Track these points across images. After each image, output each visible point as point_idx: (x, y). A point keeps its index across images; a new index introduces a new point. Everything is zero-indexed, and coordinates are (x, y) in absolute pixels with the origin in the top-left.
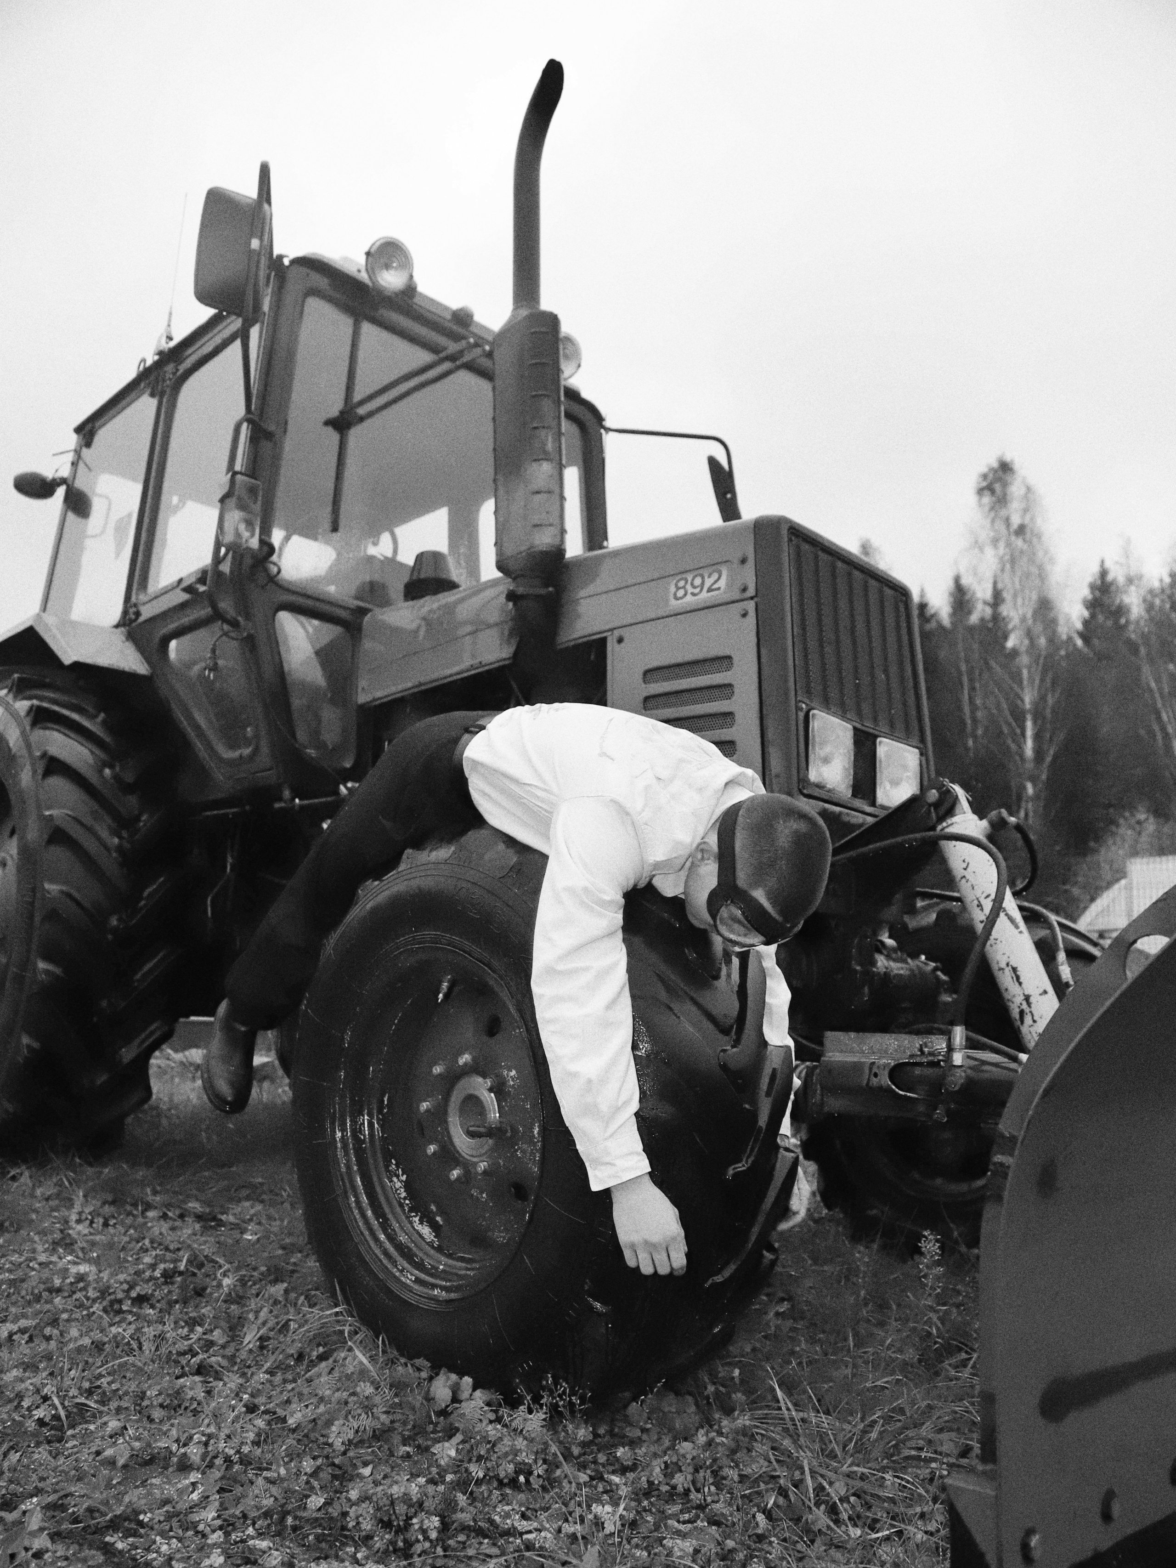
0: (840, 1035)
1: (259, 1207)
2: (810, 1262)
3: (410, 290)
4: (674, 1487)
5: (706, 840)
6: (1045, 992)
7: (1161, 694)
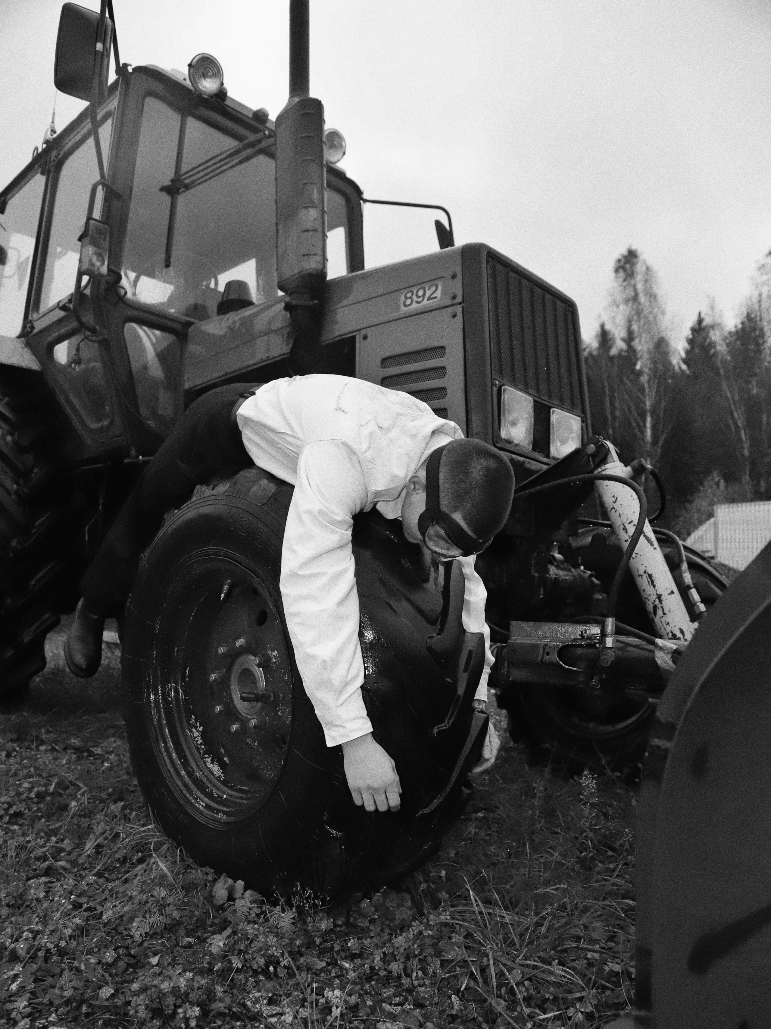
0: (523, 624)
1: (119, 742)
2: (501, 781)
3: (221, 94)
4: (390, 972)
5: (417, 474)
6: (672, 592)
7: (733, 401)
